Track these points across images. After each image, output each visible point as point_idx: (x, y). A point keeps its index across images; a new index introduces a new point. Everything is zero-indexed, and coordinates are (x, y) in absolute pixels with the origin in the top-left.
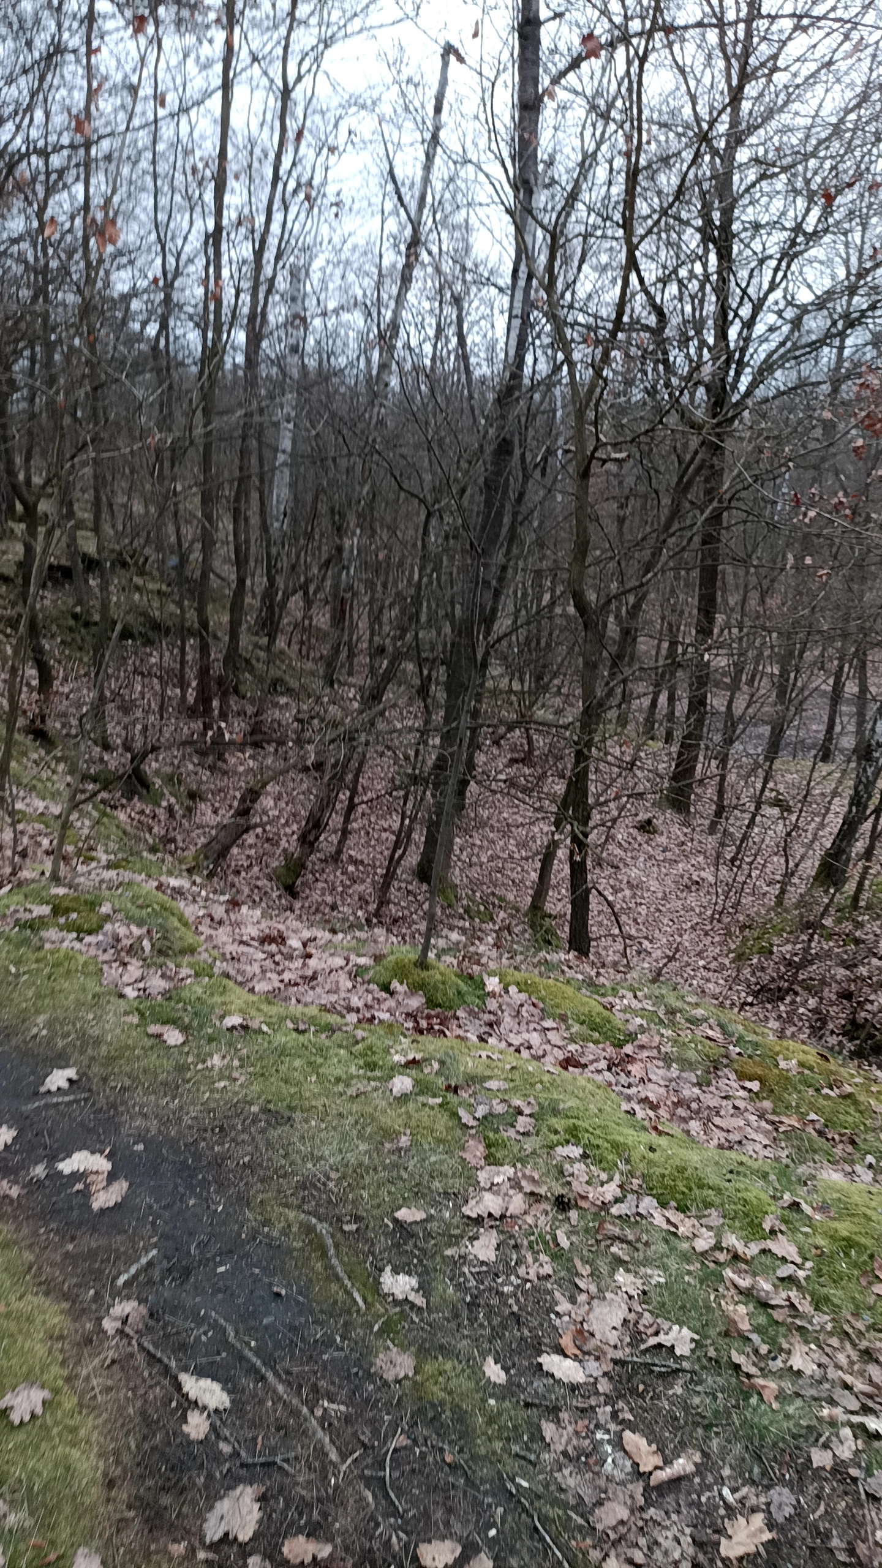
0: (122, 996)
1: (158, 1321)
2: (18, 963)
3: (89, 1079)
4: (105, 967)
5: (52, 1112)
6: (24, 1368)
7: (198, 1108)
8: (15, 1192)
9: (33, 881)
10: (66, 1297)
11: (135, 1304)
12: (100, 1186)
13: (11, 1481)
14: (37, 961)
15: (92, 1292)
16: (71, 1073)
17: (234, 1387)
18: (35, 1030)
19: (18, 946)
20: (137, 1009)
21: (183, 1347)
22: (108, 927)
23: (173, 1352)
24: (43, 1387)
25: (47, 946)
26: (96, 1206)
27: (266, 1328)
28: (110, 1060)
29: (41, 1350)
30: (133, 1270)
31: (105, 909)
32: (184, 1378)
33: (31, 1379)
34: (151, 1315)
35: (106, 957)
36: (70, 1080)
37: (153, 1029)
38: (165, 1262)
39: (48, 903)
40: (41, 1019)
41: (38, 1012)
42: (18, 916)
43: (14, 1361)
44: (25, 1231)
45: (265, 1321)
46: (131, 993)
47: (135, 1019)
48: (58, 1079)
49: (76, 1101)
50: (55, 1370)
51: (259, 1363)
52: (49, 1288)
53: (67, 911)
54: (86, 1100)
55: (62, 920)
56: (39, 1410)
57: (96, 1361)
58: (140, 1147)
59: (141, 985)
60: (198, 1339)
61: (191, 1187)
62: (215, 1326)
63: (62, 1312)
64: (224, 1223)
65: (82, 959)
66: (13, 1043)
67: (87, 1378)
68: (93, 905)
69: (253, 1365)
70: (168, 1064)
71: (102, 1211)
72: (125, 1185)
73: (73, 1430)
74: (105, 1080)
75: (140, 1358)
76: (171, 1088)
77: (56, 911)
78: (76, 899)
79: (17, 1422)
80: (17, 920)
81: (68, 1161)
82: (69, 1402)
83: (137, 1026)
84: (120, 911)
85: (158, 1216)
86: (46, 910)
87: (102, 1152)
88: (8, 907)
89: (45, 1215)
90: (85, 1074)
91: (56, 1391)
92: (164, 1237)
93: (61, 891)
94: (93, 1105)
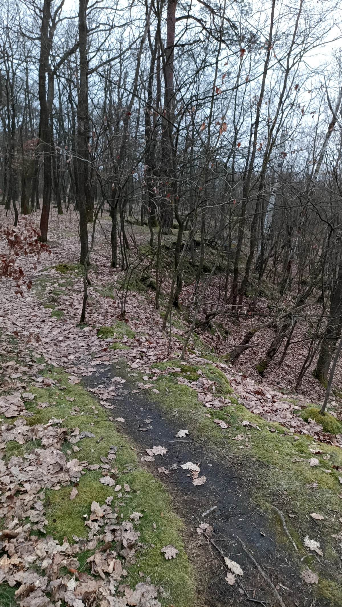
0: (205, 406)
1: (217, 534)
2: (169, 388)
3: (193, 435)
4: (199, 394)
5: (180, 445)
6: (170, 539)
7: (232, 454)
8: (167, 472)
9: (175, 358)
10: (184, 516)
11: (208, 525)
12: (196, 477)
13: (164, 580)
14: (176, 388)
15: (193, 516)
16: (186, 432)
17: (245, 568)
18: (174, 413)
19: (169, 382)
20: (210, 412)
21: (225, 547)
22: (200, 379)
23: (222, 547)
24: (176, 548)
25: (179, 383)
26: (195, 484)
27: (258, 547)
28: (200, 430)
29: (175, 534)
30: (208, 512)
31: (199, 372)
32: (226, 559)
33: (172, 544)
34: (214, 531)
35: (199, 390)
36: (186, 434)
37: (216, 421)
38: (219, 512)
39: (180, 367)
40: (177, 410)
41: (175, 407)
42: (170, 370)
43: (166, 535)
44: (170, 488)
45: (257, 545)
46: (208, 405)
47: (209, 416)
48: (182, 433)
49: (187, 442)
50: (180, 542)
51: (255, 561)
52: (178, 511)
53: (186, 371)
54: (191, 443)
55: (184, 374)
56: (174, 557)
57: (194, 544)
58: (211, 465)
59: (211, 403)
60: (231, 545)
61: (229, 484)
62: (238, 541)
63: (183, 521)
64: (241, 502)
65: (191, 390)
66: (167, 417)
67: (191, 549)
68: (195, 370)
69: (253, 561)
70: (222, 435)
71: (197, 486)
72: (205, 478)
73: (186, 567)
74: (198, 436)
75: (210, 546)
76: (222, 445)
77: (183, 371)
78: (189, 367)
79: (167, 559)
80: (170, 372)
81: (185, 464)
82: (185, 557)
83: (210, 418)
84: (205, 374)
85: (217, 493)
86: (179, 370)
87: (197, 464)
88: (166, 367)
89: (177, 483)
90: (191, 433)
91: (180, 551)
92: (219, 501)
93: (184, 363)
94: (194, 445)
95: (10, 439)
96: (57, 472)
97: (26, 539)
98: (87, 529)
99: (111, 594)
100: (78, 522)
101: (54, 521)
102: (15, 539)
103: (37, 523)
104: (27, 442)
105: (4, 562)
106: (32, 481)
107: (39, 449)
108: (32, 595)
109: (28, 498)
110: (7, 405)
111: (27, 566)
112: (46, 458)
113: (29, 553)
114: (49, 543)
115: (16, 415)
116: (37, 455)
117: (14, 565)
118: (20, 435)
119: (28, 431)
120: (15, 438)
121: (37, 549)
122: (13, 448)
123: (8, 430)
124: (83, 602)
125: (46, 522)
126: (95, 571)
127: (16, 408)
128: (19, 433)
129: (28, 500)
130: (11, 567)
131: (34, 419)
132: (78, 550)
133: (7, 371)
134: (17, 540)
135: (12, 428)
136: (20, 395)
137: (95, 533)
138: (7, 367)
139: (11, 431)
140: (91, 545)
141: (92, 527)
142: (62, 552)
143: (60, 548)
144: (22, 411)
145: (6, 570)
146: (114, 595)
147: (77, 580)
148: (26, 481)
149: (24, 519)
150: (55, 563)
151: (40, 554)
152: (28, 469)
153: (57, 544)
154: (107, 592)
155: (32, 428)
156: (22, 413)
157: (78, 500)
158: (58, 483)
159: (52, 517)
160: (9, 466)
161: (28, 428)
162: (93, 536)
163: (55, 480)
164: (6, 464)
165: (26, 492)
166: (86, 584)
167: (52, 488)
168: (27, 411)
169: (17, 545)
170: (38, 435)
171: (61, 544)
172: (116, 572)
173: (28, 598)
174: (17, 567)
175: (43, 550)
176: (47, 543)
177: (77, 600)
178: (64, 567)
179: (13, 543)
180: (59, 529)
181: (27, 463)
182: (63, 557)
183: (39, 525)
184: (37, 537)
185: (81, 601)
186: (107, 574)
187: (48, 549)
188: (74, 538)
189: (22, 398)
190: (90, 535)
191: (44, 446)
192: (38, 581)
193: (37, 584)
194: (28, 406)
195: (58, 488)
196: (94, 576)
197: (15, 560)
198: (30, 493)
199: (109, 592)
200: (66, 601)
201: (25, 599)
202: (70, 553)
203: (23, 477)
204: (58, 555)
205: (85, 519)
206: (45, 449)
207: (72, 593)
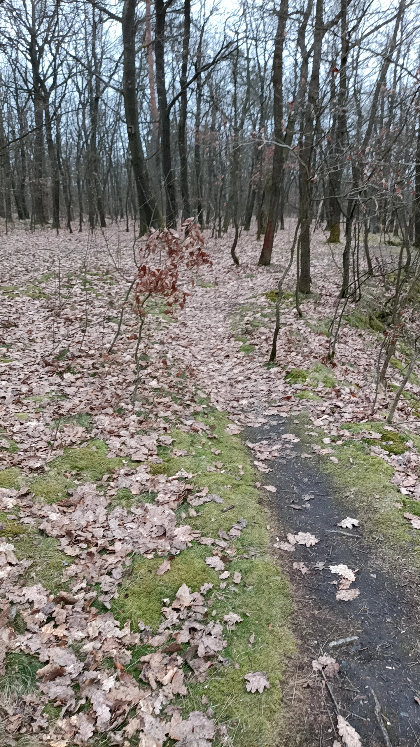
0: (399, 491)
1: (342, 677)
2: (354, 458)
3: (364, 528)
4: (397, 474)
5: (339, 538)
6: (266, 663)
7: (414, 568)
8: (304, 571)
9: (379, 420)
10: (302, 638)
11: (334, 661)
12: (345, 588)
13: (233, 718)
14: (364, 460)
15: (316, 642)
16: (356, 522)
17: (367, 743)
18: (348, 494)
19: (358, 450)
20: (404, 502)
21: (348, 700)
22: (407, 453)
23: (342, 700)
24: (268, 679)
25: (372, 454)
26: (338, 597)
27: (401, 718)
28: (378, 523)
29: (277, 658)
30: (341, 642)
31: (409, 444)
32: (340, 718)
33: (265, 672)
34: (339, 672)
35: (400, 469)
36: (353, 525)
37: (407, 515)
38: (360, 646)
39: (380, 433)
40: (354, 489)
41: (353, 485)
42: (365, 435)
43: (262, 657)
44: (300, 593)
45: (402, 714)
46: (404, 491)
47: (400, 506)
48: (348, 522)
49: (352, 537)
50: (279, 674)
51: (387, 738)
52: (296, 628)
53: (389, 439)
54: (358, 538)
55: (384, 443)
56: (261, 691)
57: (301, 681)
58: (375, 576)
59: (412, 489)
60: (358, 701)
61: (392, 611)
62: (370, 699)
63: (297, 644)
64: (402, 642)
65: (386, 466)
66: (336, 496)
67: (292, 688)
68: (403, 440)
69: (383, 737)
70: (408, 537)
71: (341, 601)
72: (358, 593)
73: (273, 712)
74: (371, 532)
75: (324, 692)
76: (404, 551)
77: (383, 438)
78: (395, 434)
79: (248, 690)
80: (364, 437)
81: (336, 566)
82: (276, 696)
83: (400, 510)
84: (416, 447)
85: (367, 619)
86: (379, 436)
87: (354, 569)
88: (361, 429)
89: (314, 589)
90: (362, 525)
91: (273, 685)
92: (365, 632)
93: (389, 428)
94: (360, 543)
95: (124, 486)
96: (159, 537)
97: (83, 609)
98: (162, 618)
99: (153, 714)
100: (154, 605)
101: (126, 596)
102: (71, 606)
103: (106, 593)
104: (141, 493)
105: (47, 630)
106: (126, 541)
107: (151, 505)
108: (58, 680)
109: (112, 559)
110: (138, 446)
111: (70, 642)
112: (154, 516)
113: (80, 628)
114: (108, 622)
115: (142, 460)
116: (146, 510)
117: (56, 637)
118: (138, 484)
119: (147, 480)
120: (131, 486)
121: (91, 625)
122: (124, 497)
123: (127, 475)
124: (110, 711)
125: (116, 596)
126: (145, 675)
127: (146, 451)
128: (137, 481)
129: (110, 562)
130: (52, 638)
131: (160, 468)
132: (137, 641)
133: (156, 407)
134: (73, 608)
135: (133, 474)
136: (157, 438)
137: (169, 625)
138: (159, 403)
139: (129, 477)
140: (156, 641)
141: (169, 617)
142: (117, 638)
143: (119, 633)
144: (151, 455)
145: (45, 640)
146: (156, 716)
147: (117, 679)
148: (120, 540)
149: (94, 584)
150: (102, 649)
151: (91, 633)
152: (129, 525)
153: (117, 626)
154: (148, 708)
155: (153, 477)
156: (150, 458)
157: (166, 578)
158: (154, 550)
159: (126, 590)
160: (110, 517)
161: (149, 476)
162: (165, 629)
163: (152, 546)
164: (107, 515)
165: (113, 552)
166: (126, 688)
167: (145, 556)
168: (157, 457)
169: (71, 613)
170: (157, 488)
171: (121, 628)
172: (173, 686)
173: (52, 682)
174: (60, 641)
175: (96, 628)
176: (106, 621)
177: (104, 706)
178: (111, 658)
179: (67, 610)
180: (127, 608)
181: (131, 518)
182: (117, 645)
183: (107, 596)
184: (98, 610)
185: (108, 709)
186: (160, 684)
187: (104, 629)
188: (139, 625)
189: (158, 440)
190: (163, 626)
191: (158, 502)
192: (72, 666)
193: (69, 669)
194: (162, 451)
195: (150, 556)
196: (141, 681)
197: (60, 632)
198: (117, 554)
199: (151, 709)
200: (92, 702)
201: (48, 682)
202: (127, 643)
203: (118, 533)
204: (111, 641)
205: (164, 605)
206: (158, 506)
207: (105, 695)
